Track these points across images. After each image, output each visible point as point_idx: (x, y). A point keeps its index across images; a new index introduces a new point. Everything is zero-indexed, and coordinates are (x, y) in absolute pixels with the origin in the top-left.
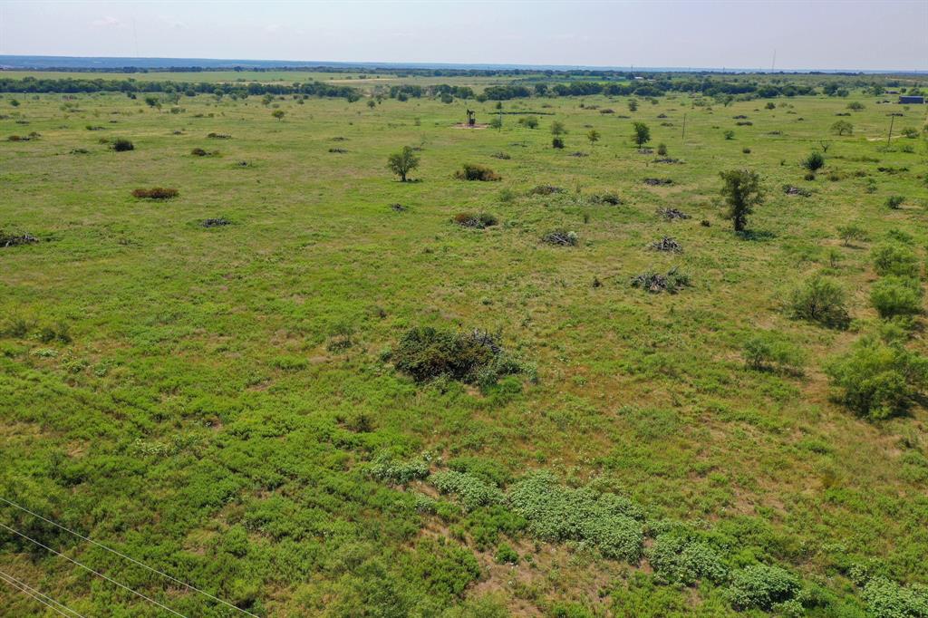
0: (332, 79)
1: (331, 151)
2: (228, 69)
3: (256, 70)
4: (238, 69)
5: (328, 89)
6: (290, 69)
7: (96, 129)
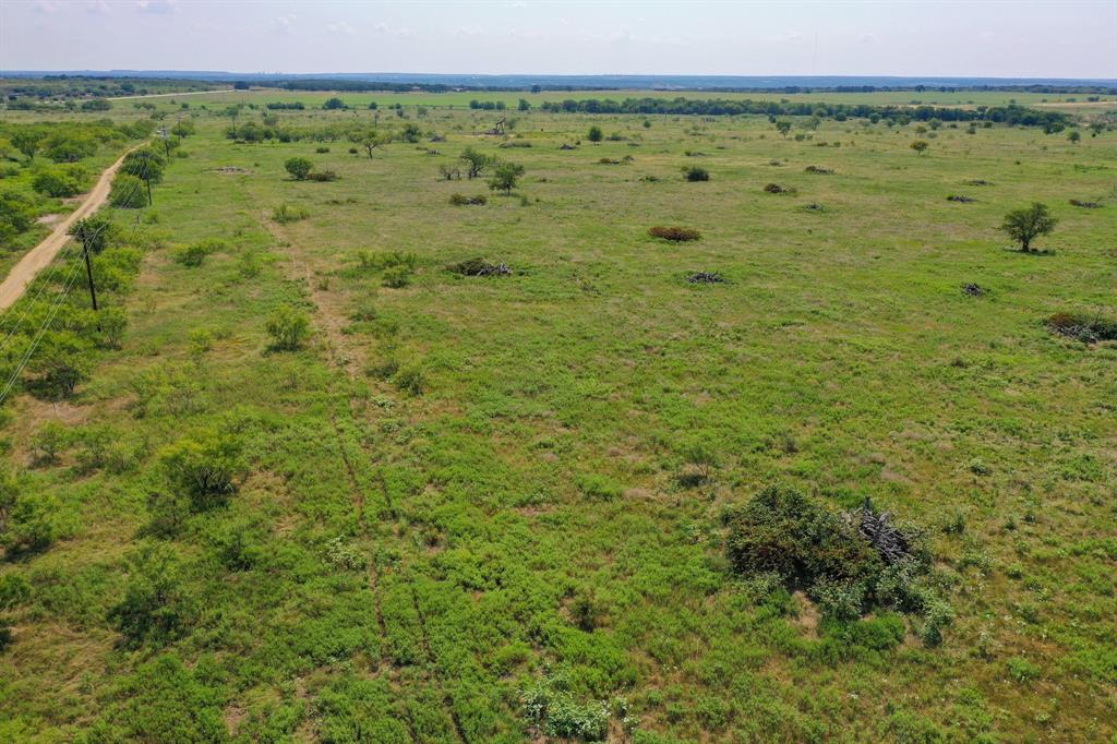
0: (1044, 101)
1: (950, 199)
2: (909, 89)
3: (943, 89)
4: (920, 89)
5: (1025, 115)
6: (992, 89)
7: (694, 155)
